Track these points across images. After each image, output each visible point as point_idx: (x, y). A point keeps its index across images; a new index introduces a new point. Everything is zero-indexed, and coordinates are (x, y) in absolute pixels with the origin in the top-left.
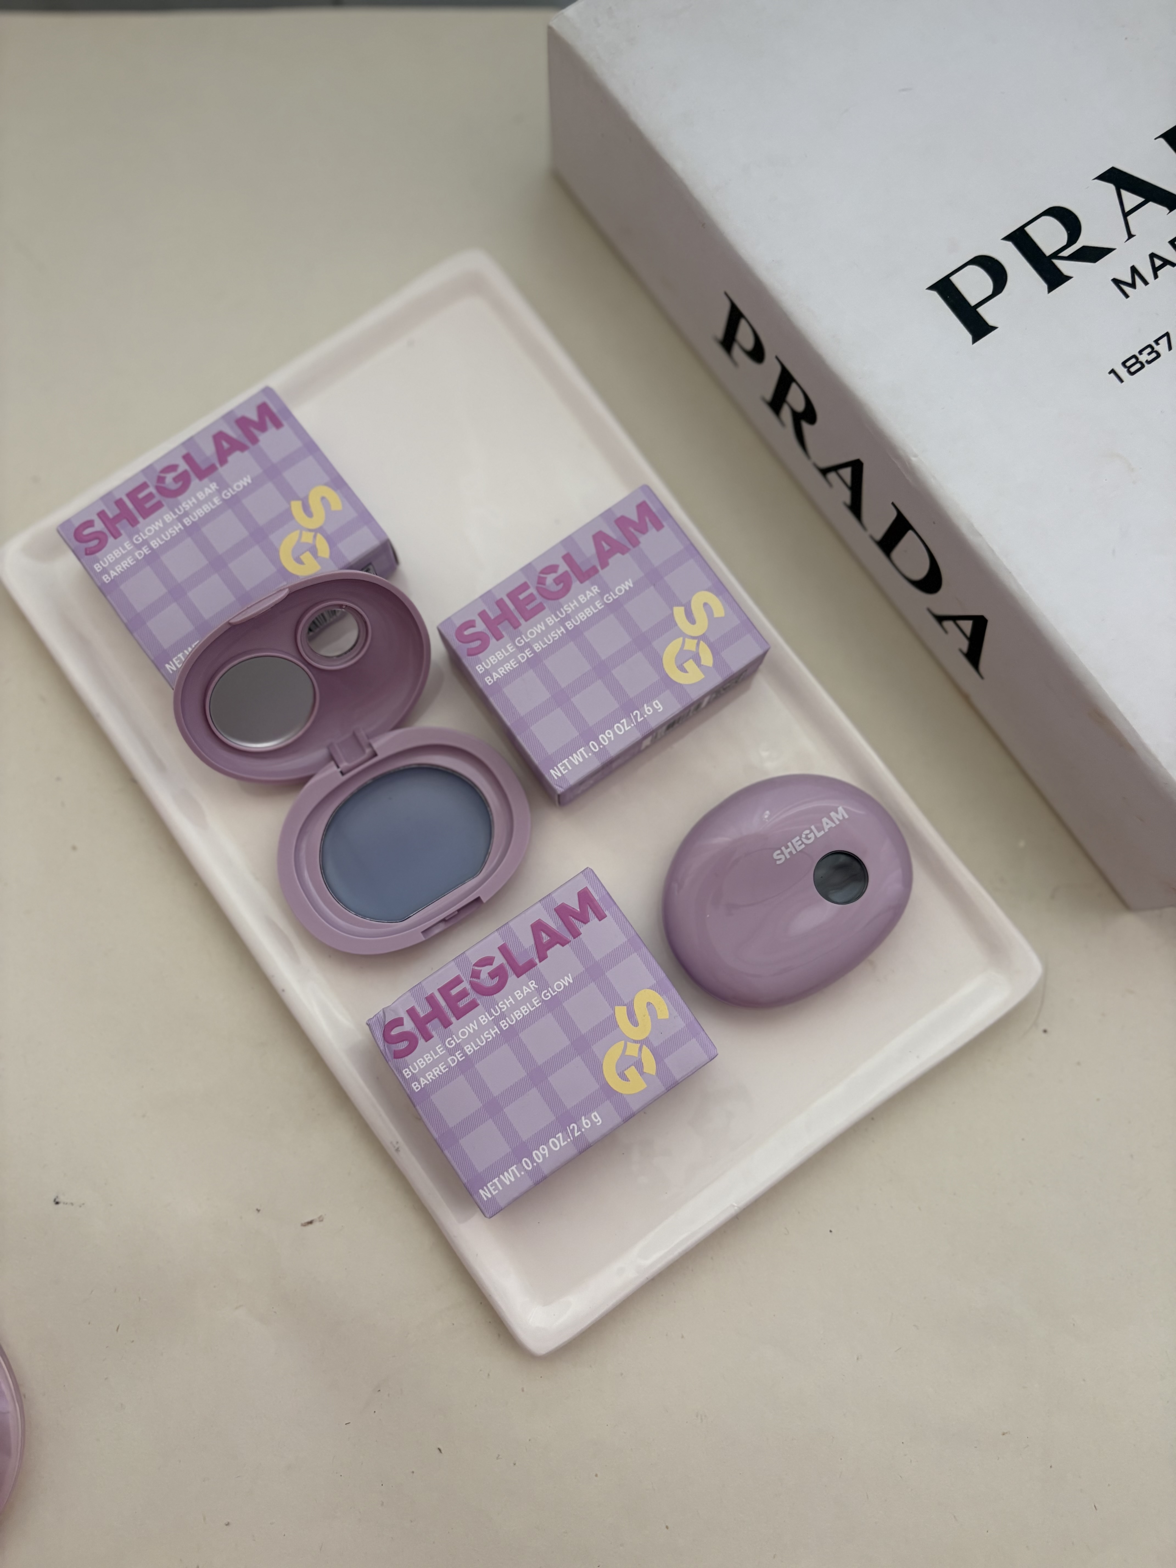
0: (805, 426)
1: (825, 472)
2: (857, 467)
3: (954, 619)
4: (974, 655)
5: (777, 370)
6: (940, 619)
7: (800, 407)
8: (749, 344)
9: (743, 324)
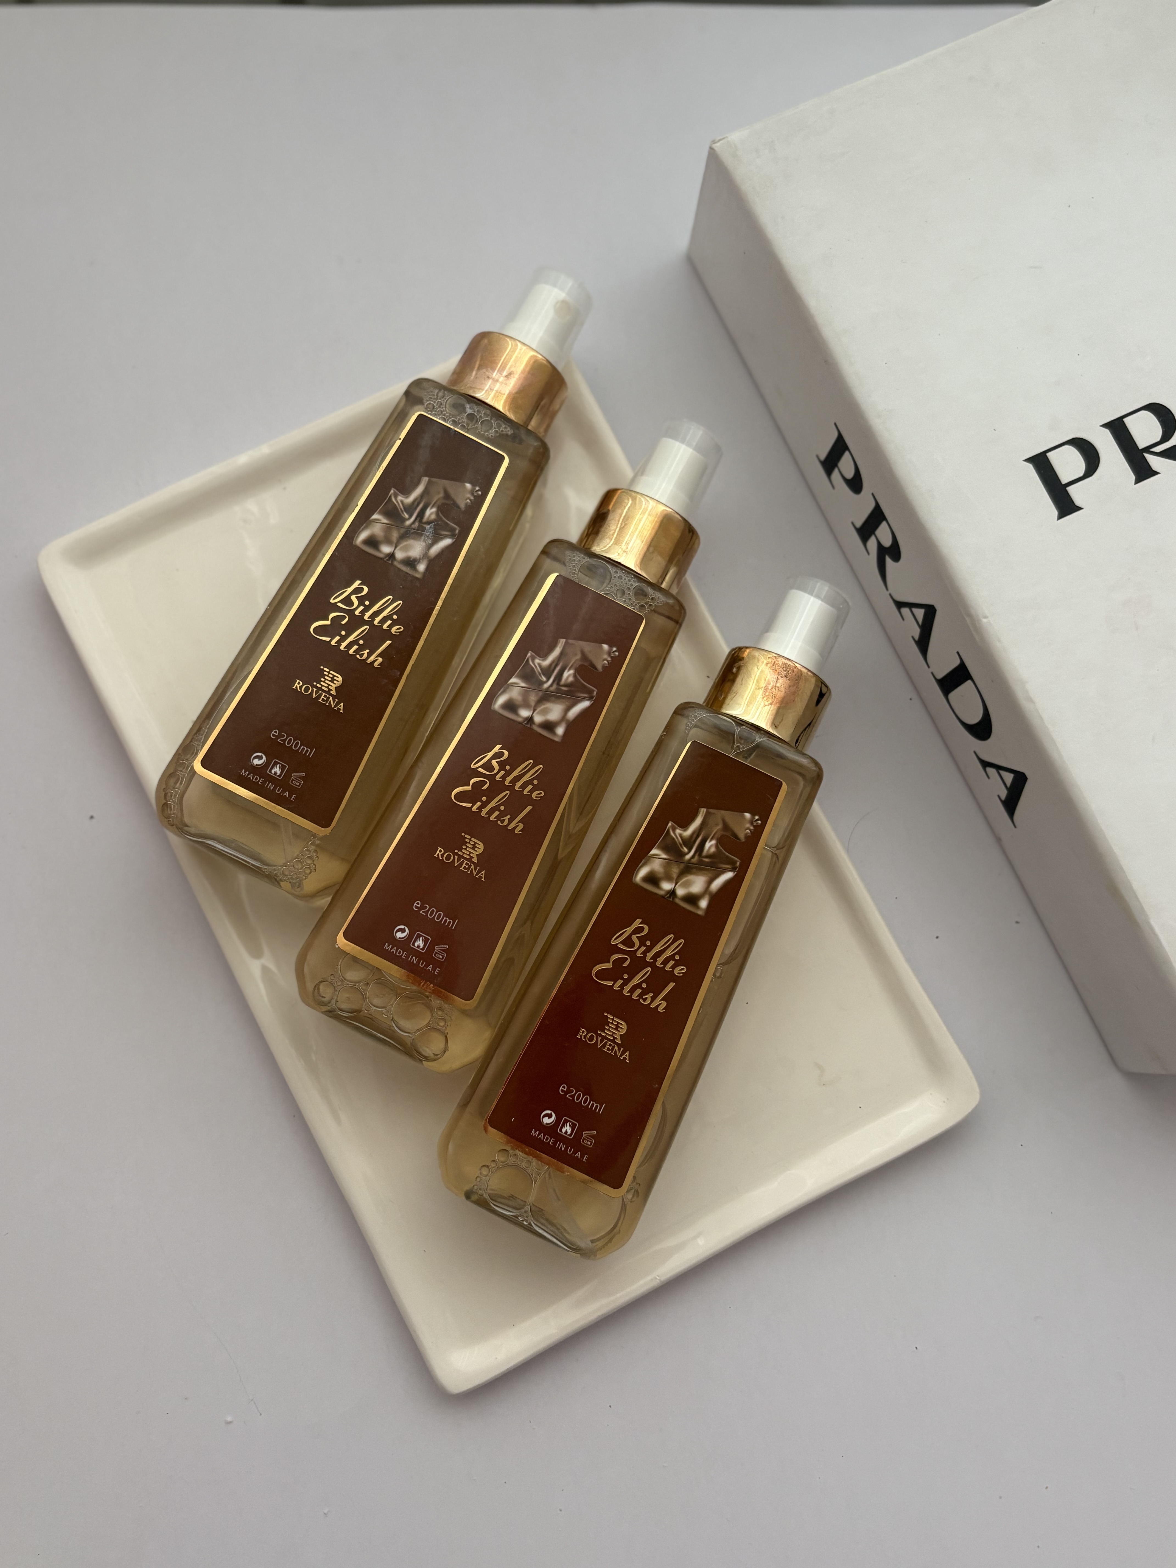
0: (888, 561)
1: (900, 605)
2: (930, 611)
3: (998, 768)
4: (1011, 803)
5: (872, 505)
6: (985, 764)
7: (887, 542)
8: (850, 474)
9: (846, 457)
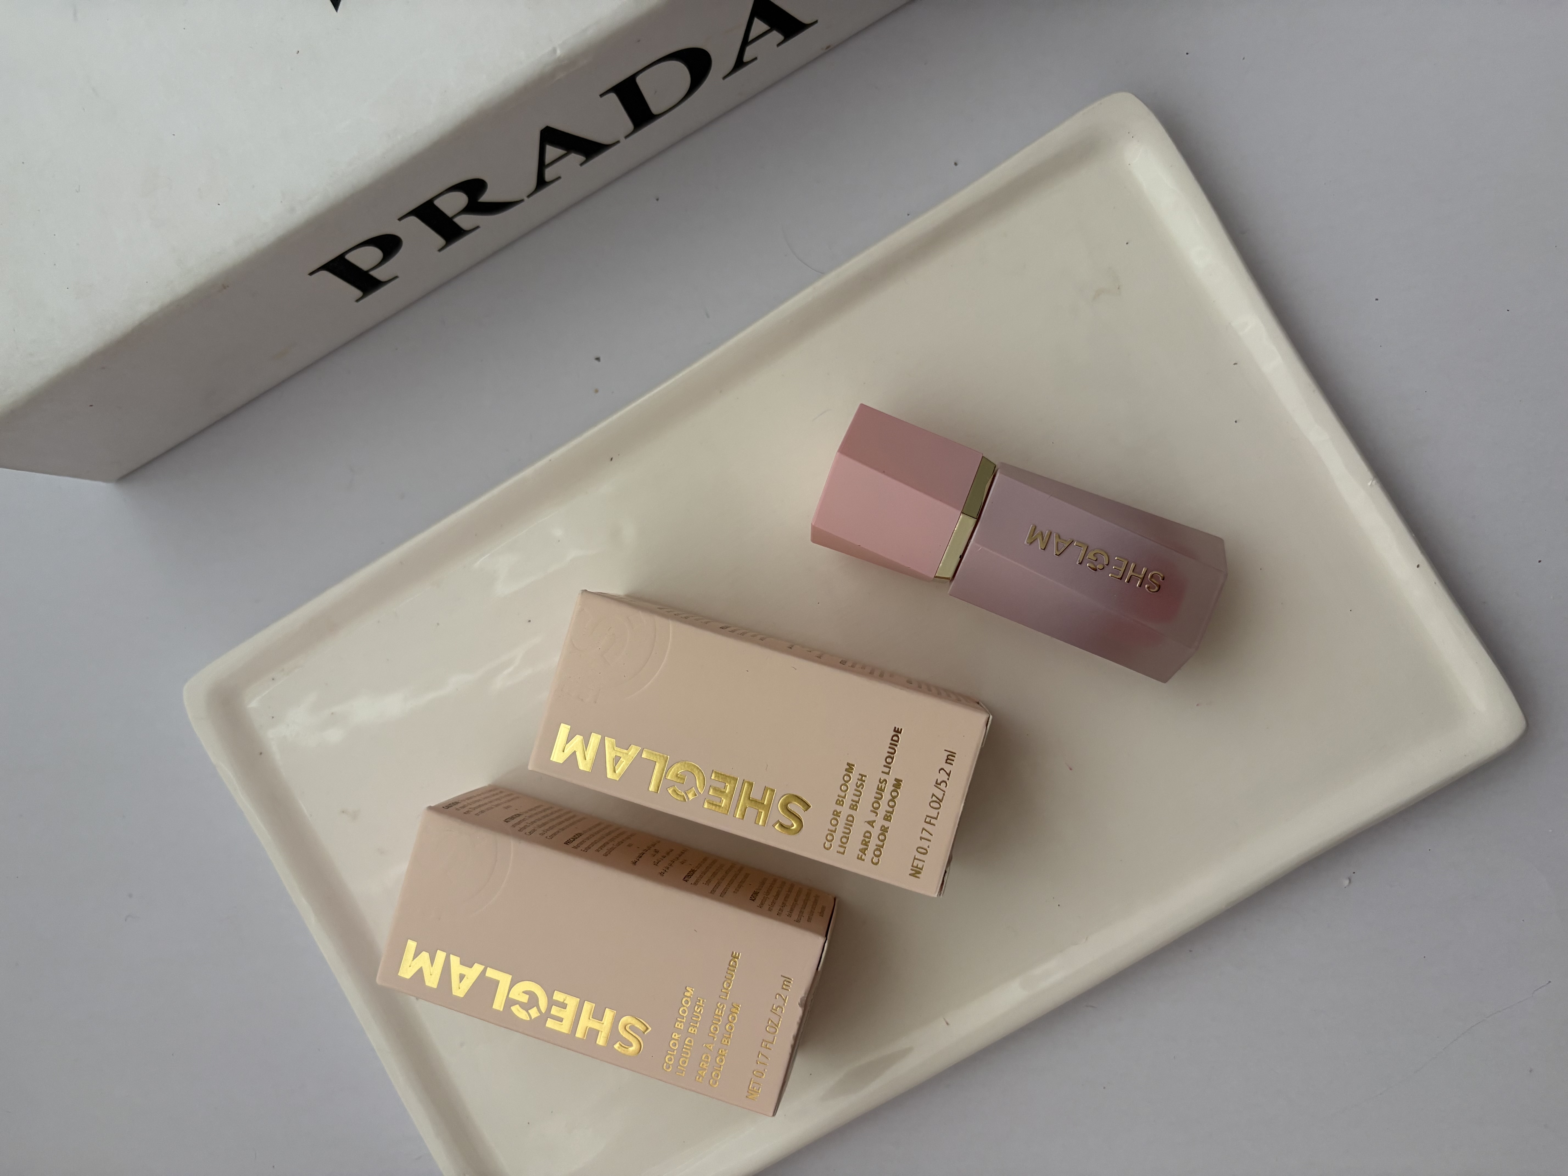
0: (486, 198)
1: (542, 183)
2: (550, 136)
3: (745, 43)
4: (788, 26)
5: (413, 219)
6: (740, 63)
7: (460, 200)
8: (374, 254)
9: (350, 257)
